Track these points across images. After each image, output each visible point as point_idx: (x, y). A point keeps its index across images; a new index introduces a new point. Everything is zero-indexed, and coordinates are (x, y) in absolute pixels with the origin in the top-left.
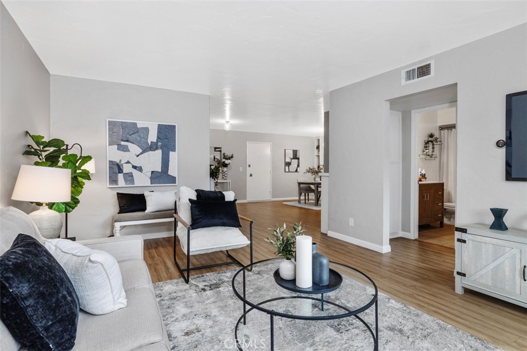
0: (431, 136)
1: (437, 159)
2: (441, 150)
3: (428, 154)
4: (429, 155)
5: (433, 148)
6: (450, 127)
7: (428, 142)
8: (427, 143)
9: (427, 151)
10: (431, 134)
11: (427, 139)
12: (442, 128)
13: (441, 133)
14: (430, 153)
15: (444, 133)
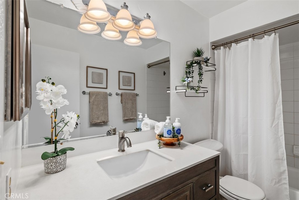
0: (199, 53)
1: (209, 95)
2: (214, 80)
3: (191, 84)
4: (192, 88)
5: (200, 74)
6: (227, 43)
7: (192, 63)
8: (190, 66)
9: (190, 79)
10: (198, 51)
11: (190, 59)
12: (216, 46)
13: (214, 53)
14: (195, 84)
15: (219, 54)
